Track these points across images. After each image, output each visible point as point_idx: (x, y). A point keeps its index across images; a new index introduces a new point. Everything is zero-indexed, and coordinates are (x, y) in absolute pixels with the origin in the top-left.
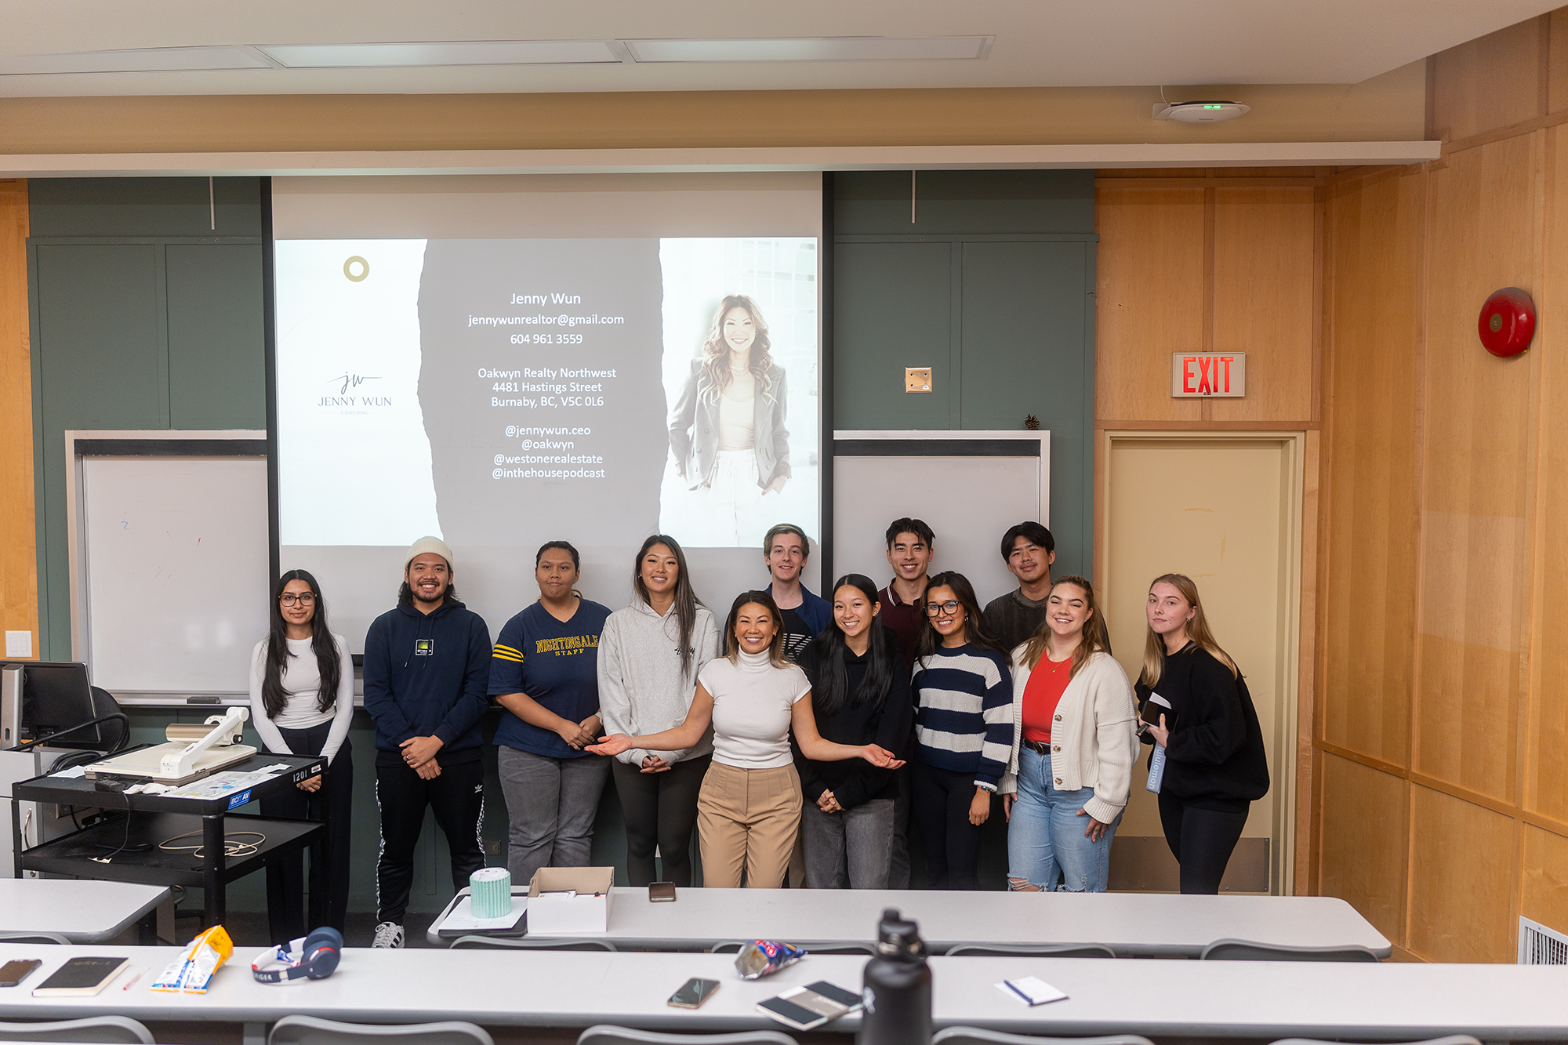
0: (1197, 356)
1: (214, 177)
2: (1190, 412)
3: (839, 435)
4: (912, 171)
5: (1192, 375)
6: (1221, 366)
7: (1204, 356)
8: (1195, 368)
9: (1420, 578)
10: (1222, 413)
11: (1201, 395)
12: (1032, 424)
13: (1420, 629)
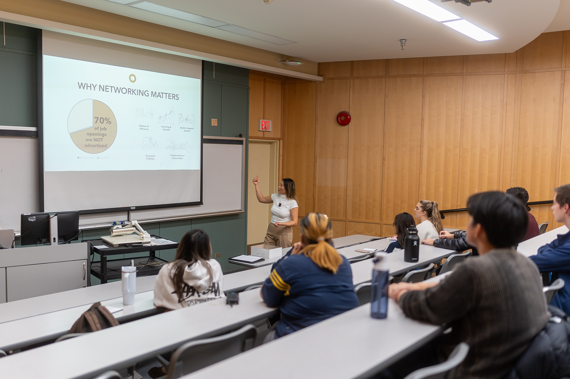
0: (264, 121)
1: (5, 22)
2: (261, 135)
3: (204, 137)
4: (213, 62)
5: (263, 125)
6: (268, 123)
7: (265, 121)
8: (263, 123)
9: (317, 173)
10: (267, 135)
11: (265, 130)
12: (241, 136)
13: (317, 185)
